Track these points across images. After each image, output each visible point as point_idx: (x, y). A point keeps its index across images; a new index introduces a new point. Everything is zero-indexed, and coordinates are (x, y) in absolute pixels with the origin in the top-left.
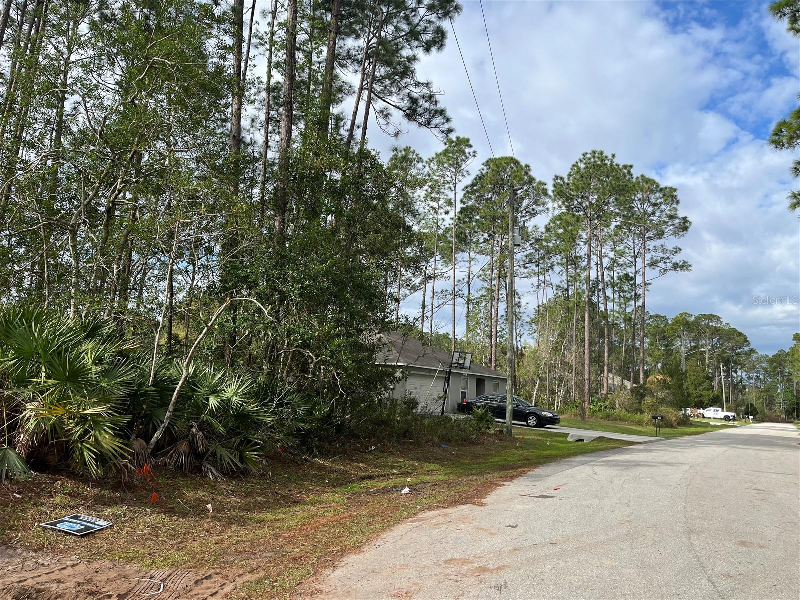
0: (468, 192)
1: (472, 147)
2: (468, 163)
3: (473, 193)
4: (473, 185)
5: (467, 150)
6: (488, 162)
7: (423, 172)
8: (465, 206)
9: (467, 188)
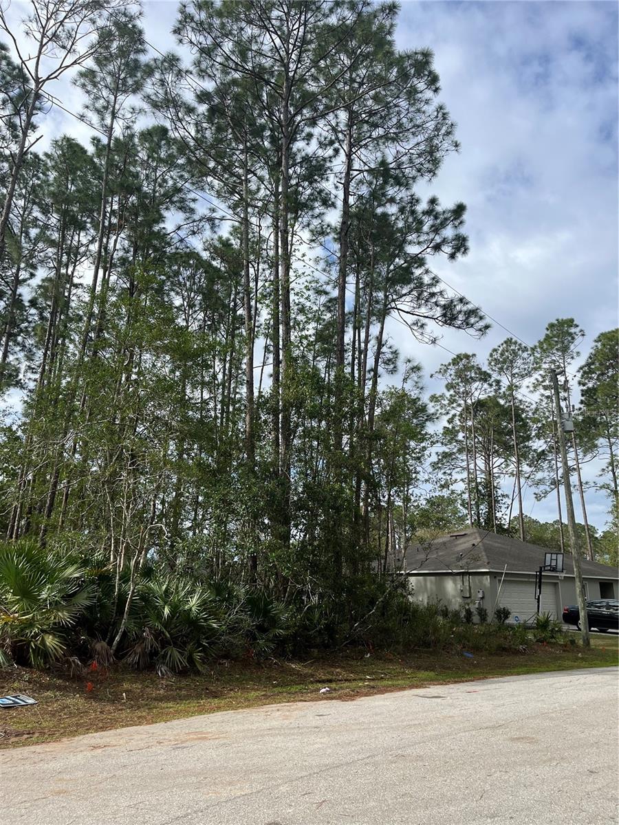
0: (585, 372)
1: (577, 326)
2: (576, 342)
3: (592, 372)
4: (588, 365)
5: (572, 330)
6: (599, 337)
7: (528, 360)
8: (585, 388)
9: (581, 368)
